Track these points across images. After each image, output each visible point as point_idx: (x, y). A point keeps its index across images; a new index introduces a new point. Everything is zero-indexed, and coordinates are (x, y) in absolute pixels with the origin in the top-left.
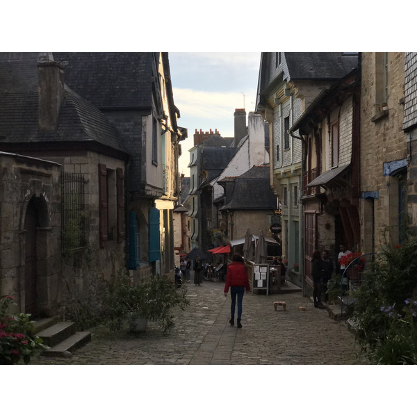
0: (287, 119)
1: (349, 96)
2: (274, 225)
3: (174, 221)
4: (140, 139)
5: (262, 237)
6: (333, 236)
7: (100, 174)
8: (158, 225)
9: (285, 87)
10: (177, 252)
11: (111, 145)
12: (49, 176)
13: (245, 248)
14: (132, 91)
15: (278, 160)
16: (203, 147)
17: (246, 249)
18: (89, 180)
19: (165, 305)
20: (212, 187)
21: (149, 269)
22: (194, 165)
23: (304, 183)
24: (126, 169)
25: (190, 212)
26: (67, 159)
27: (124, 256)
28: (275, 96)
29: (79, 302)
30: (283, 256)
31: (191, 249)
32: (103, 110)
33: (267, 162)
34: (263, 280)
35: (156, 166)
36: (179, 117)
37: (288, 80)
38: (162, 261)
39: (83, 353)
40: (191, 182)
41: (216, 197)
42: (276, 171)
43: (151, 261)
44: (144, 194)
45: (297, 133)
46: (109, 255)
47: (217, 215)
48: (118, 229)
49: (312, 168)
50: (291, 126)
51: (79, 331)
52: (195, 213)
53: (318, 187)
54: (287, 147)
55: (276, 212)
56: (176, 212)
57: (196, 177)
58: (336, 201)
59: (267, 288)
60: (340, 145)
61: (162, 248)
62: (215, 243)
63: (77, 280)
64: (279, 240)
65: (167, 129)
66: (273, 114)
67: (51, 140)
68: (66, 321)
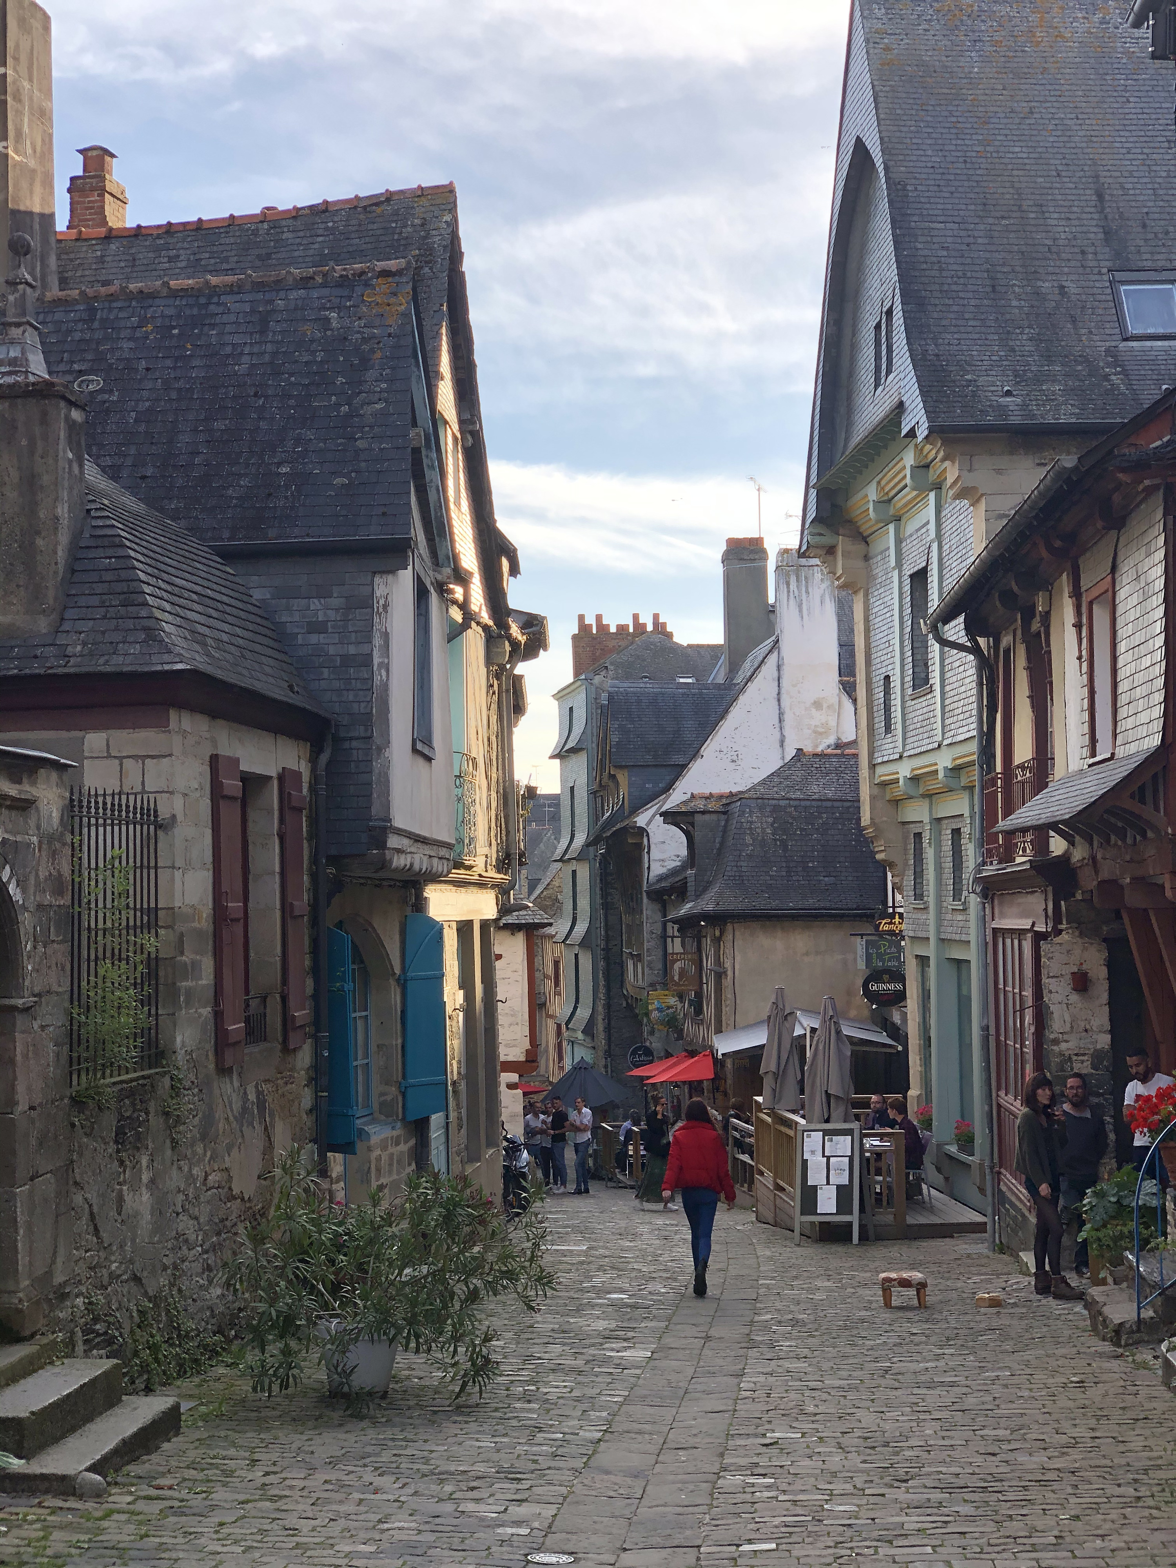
0: (920, 577)
1: (1150, 491)
2: (875, 976)
3: (498, 964)
4: (366, 661)
5: (832, 1021)
6: (1101, 1018)
7: (217, 794)
8: (439, 978)
9: (909, 459)
10: (514, 1077)
11: (259, 686)
12: (24, 806)
13: (768, 1064)
14: (338, 481)
15: (888, 729)
16: (606, 682)
17: (773, 1067)
18: (174, 817)
19: (460, 1290)
20: (642, 832)
21: (404, 1148)
22: (574, 750)
23: (988, 817)
24: (313, 770)
25: (560, 928)
26: (95, 740)
27: (307, 1100)
28: (872, 493)
29: (136, 1279)
30: (913, 1092)
31: (568, 1064)
32: (228, 555)
33: (849, 735)
34: (839, 1187)
35: (429, 759)
36: (514, 570)
37: (922, 433)
38: (453, 1115)
39: (148, 1479)
40: (565, 813)
41: (657, 870)
42: (880, 770)
43: (411, 1118)
44: (384, 864)
45: (956, 630)
46: (252, 1097)
47: (664, 937)
48: (284, 999)
49: (1017, 761)
50: (934, 602)
51: (136, 1392)
52: (581, 928)
53: (1041, 832)
54: (921, 681)
55: (884, 926)
56: (506, 926)
57: (582, 796)
58: (1110, 887)
59: (854, 1219)
60: (1121, 675)
61: (454, 1067)
62: (655, 1043)
63: (128, 1197)
64: (897, 1033)
65: (469, 617)
66: (867, 558)
67: (37, 669)
68: (87, 1353)
